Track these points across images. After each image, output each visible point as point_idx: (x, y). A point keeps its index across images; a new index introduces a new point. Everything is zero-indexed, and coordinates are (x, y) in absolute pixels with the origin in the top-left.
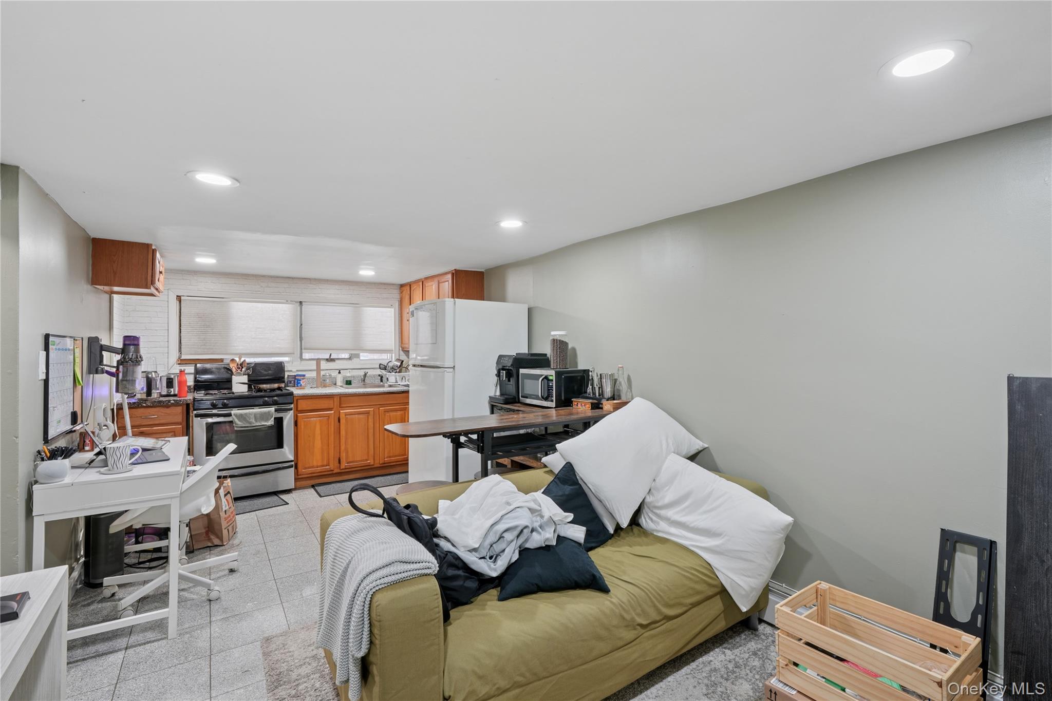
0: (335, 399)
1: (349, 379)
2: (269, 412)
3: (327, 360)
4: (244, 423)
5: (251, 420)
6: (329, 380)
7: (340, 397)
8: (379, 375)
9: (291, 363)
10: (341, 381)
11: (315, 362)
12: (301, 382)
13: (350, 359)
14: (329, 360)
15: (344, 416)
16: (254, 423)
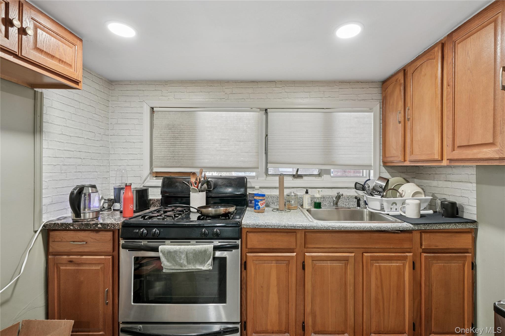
0: (298, 235)
1: (318, 201)
2: (205, 251)
3: (294, 176)
4: (173, 265)
5: (182, 262)
6: (294, 202)
7: (305, 232)
8: (356, 198)
9: (256, 179)
10: (308, 204)
11: (277, 178)
12: (259, 204)
13: (319, 175)
14: (296, 176)
15: (310, 262)
16: (185, 266)
